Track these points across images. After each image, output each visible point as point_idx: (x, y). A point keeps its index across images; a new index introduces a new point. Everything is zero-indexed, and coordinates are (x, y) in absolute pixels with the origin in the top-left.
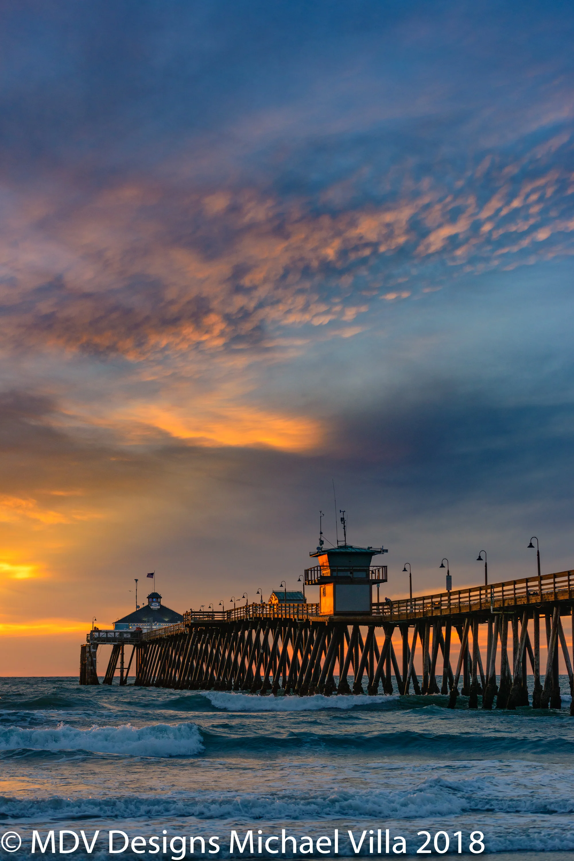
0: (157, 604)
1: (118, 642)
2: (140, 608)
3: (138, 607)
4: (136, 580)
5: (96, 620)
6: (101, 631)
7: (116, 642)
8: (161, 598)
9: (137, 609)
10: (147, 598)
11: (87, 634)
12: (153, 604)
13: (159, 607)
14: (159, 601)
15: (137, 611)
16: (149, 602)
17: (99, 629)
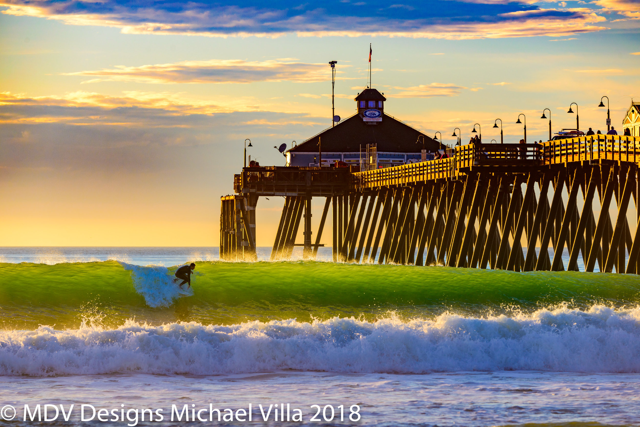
0: (377, 113)
1: (299, 191)
2: (340, 122)
3: (336, 118)
4: (333, 64)
5: (250, 145)
6: (264, 169)
7: (294, 190)
8: (385, 99)
9: (336, 124)
10: (357, 99)
11: (236, 176)
12: (367, 113)
13: (380, 120)
14: (380, 106)
15: (334, 128)
16: (360, 108)
17: (261, 165)
